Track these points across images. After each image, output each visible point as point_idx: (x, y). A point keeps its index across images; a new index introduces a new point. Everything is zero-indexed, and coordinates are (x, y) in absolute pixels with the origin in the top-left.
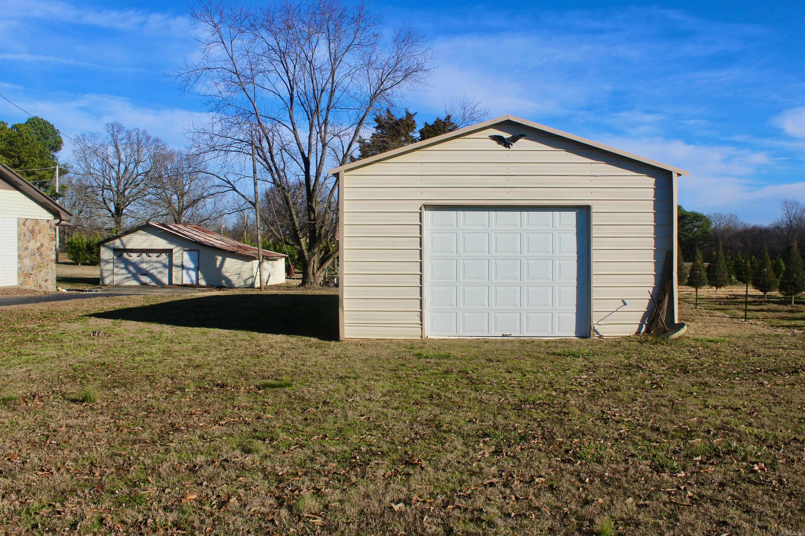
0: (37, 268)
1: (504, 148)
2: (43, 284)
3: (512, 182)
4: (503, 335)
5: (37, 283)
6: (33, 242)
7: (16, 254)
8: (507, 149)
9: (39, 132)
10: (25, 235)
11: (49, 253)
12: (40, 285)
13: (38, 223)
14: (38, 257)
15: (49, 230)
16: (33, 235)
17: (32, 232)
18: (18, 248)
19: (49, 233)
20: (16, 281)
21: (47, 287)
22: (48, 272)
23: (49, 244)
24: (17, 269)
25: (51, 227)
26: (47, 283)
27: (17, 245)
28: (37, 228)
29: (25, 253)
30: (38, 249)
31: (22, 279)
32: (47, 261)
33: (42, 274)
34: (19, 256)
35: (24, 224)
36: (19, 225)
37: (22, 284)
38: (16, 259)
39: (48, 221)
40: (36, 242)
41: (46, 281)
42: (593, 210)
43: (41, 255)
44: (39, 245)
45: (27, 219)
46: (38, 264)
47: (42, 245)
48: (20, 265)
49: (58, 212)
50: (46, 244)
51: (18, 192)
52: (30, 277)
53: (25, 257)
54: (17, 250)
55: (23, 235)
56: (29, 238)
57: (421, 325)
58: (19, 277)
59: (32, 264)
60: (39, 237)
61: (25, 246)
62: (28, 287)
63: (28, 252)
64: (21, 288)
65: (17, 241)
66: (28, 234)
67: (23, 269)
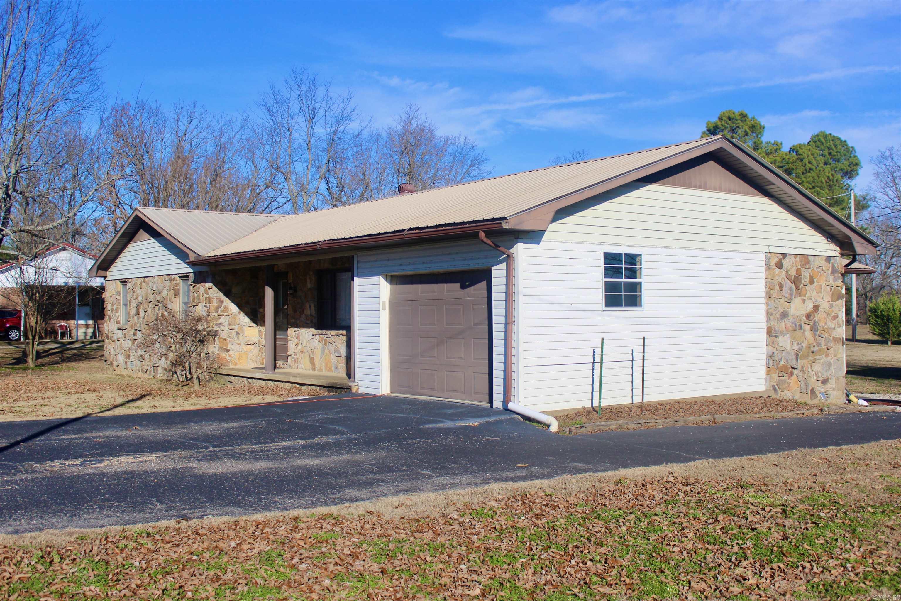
0: (808, 356)
2: (819, 388)
5: (807, 385)
6: (797, 301)
7: (764, 326)
10: (781, 287)
11: (831, 324)
12: (813, 391)
13: (808, 262)
14: (808, 334)
15: (831, 278)
16: (797, 288)
17: (796, 281)
18: (767, 313)
19: (831, 282)
20: (763, 381)
21: (826, 395)
22: (829, 364)
23: (831, 306)
24: (764, 357)
25: (834, 271)
26: (828, 386)
27: (764, 307)
28: (806, 274)
29: (781, 326)
30: (808, 316)
31: (775, 377)
32: (827, 341)
33: (817, 367)
34: (770, 332)
35: (779, 265)
36: (768, 266)
37: (775, 389)
38: (764, 337)
39: (828, 258)
40: (804, 301)
41: (825, 382)
43: (814, 329)
44: (810, 306)
45: (784, 255)
46: (809, 347)
47: (816, 308)
48: (771, 349)
49: (849, 238)
50: (824, 306)
51: (765, 200)
52: (792, 374)
53: (783, 334)
54: (764, 319)
55: (777, 287)
56: (791, 294)
58: (768, 373)
59: (796, 347)
60: (811, 291)
61: (781, 310)
62: (787, 395)
63: (788, 322)
64: (774, 396)
65: (764, 300)
66: (788, 285)
67: (776, 358)
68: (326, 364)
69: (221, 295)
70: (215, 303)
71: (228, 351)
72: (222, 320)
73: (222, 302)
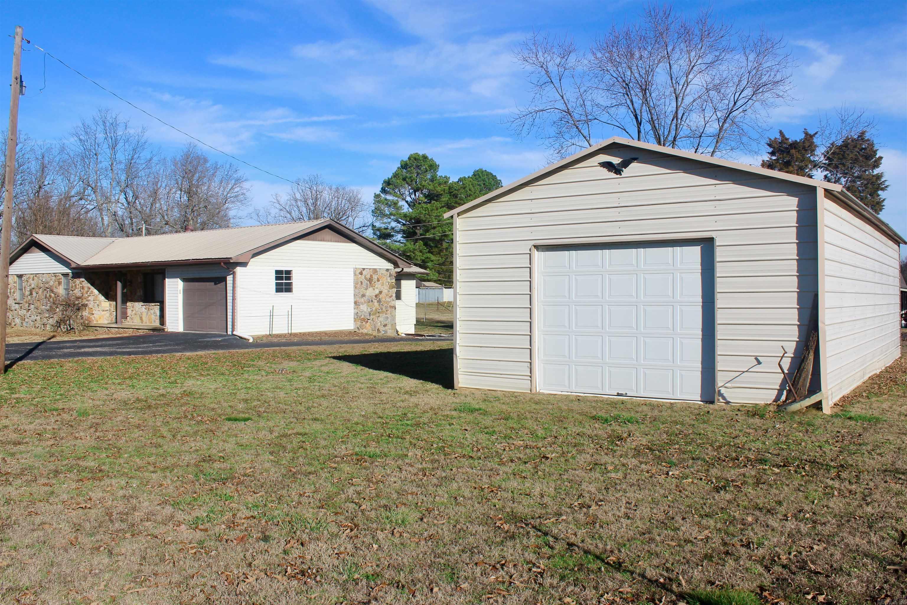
0: (376, 314)
1: (615, 176)
2: (382, 329)
3: (624, 214)
4: (618, 393)
5: (375, 327)
6: (371, 289)
7: (353, 301)
8: (618, 176)
9: (481, 183)
10: (362, 283)
11: (388, 299)
12: (378, 330)
13: (377, 272)
14: (376, 304)
15: (389, 278)
16: (370, 283)
17: (370, 280)
18: (354, 295)
19: (389, 281)
20: (353, 325)
21: (386, 332)
22: (387, 318)
23: (389, 291)
24: (353, 314)
25: (390, 275)
26: (386, 328)
27: (353, 292)
28: (375, 277)
29: (362, 300)
30: (376, 296)
31: (359, 323)
32: (386, 307)
33: (381, 319)
34: (355, 303)
35: (361, 273)
36: (355, 275)
37: (358, 328)
38: (353, 305)
39: (387, 270)
40: (374, 289)
41: (385, 326)
42: (718, 243)
43: (379, 301)
44: (377, 292)
45: (364, 269)
46: (376, 310)
47: (381, 292)
48: (356, 311)
49: (396, 261)
50: (385, 291)
51: (354, 245)
52: (367, 322)
53: (362, 304)
54: (353, 297)
55: (360, 283)
56: (367, 286)
57: (531, 377)
58: (355, 321)
59: (369, 310)
60: (378, 285)
61: (362, 293)
62: (365, 331)
63: (365, 299)
64: (358, 331)
65: (353, 289)
66: (365, 282)
67: (359, 315)
68: (149, 320)
69: (89, 285)
70: (86, 289)
71: (93, 314)
72: (89, 298)
73: (90, 289)
